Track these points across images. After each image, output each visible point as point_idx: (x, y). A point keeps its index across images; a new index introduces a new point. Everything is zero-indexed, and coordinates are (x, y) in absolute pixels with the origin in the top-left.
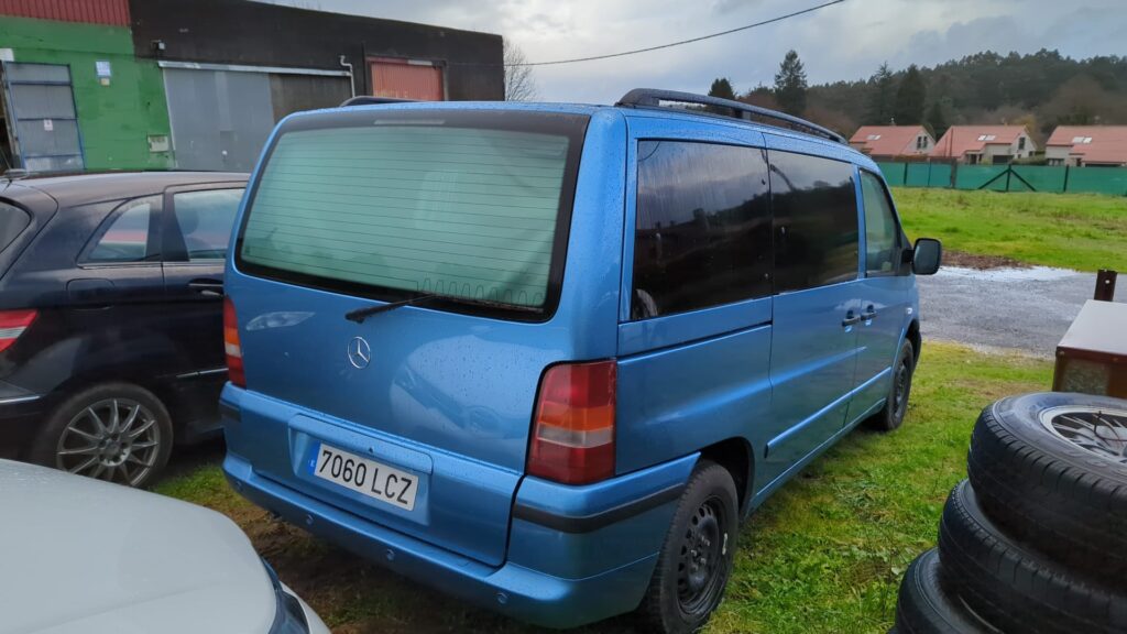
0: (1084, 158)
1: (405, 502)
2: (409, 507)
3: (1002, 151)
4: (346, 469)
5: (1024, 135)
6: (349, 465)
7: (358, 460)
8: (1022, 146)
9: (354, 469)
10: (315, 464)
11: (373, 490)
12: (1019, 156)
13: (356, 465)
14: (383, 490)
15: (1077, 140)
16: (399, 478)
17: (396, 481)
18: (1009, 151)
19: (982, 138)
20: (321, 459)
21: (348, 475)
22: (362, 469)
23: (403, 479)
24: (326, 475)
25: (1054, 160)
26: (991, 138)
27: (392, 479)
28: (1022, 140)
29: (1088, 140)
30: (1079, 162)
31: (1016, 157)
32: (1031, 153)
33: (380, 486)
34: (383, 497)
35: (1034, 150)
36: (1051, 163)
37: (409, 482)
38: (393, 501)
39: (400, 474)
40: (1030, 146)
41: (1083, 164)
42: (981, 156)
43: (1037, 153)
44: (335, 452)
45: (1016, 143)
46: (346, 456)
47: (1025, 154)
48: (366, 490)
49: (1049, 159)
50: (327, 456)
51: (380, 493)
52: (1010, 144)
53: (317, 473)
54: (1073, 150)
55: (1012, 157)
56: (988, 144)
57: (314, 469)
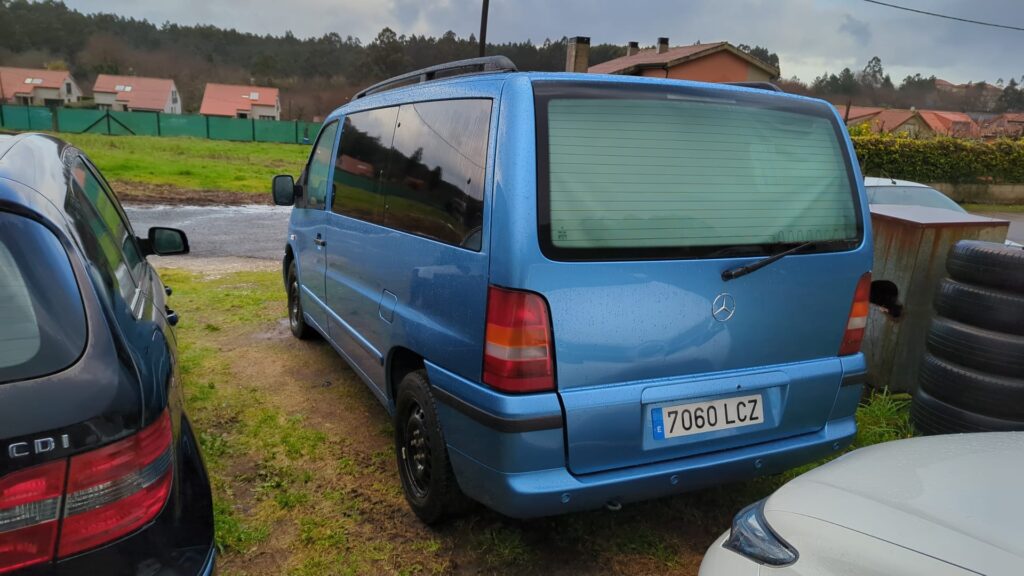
0: (129, 105)
1: (757, 418)
2: (761, 420)
3: (52, 95)
4: (696, 418)
5: (69, 80)
6: (699, 413)
7: (705, 406)
8: (69, 91)
9: (705, 415)
10: (662, 429)
11: (728, 422)
12: (69, 100)
13: (705, 411)
14: (736, 419)
15: (119, 88)
16: (746, 403)
17: (744, 405)
18: (59, 95)
19: (28, 81)
20: (667, 422)
21: (700, 422)
22: (712, 411)
23: (750, 402)
24: (679, 431)
25: (103, 105)
26: (38, 82)
27: (741, 406)
28: (69, 85)
29: (128, 89)
30: (125, 108)
31: (66, 102)
32: (78, 98)
33: (733, 416)
34: (739, 424)
35: (80, 95)
36: (101, 108)
37: (755, 401)
38: (748, 422)
39: (745, 399)
40: (76, 92)
41: (130, 110)
42: (32, 98)
43: (84, 98)
44: (680, 409)
45: (64, 89)
46: (692, 408)
47: (74, 99)
48: (722, 425)
49: (98, 105)
50: (673, 416)
51: (734, 422)
52: (58, 89)
53: (668, 435)
54: (118, 97)
55: (63, 101)
56: (36, 88)
57: (663, 434)
